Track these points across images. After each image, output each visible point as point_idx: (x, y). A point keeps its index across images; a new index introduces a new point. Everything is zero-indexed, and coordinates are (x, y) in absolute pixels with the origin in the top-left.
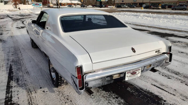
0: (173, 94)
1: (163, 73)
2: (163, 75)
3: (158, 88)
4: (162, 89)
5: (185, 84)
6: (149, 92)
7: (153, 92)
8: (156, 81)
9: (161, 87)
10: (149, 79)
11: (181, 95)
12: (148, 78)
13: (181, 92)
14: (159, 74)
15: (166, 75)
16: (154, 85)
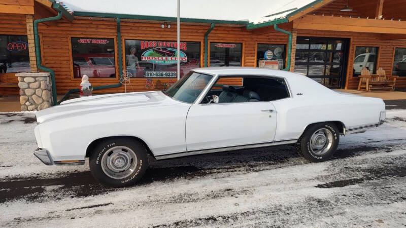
0: (70, 210)
3: (98, 204)
4: (90, 207)
6: (100, 193)
7: (96, 196)
8: (113, 211)
9: (96, 209)
10: (127, 207)
11: (59, 217)
12: (133, 208)
13: (62, 221)
16: (107, 204)
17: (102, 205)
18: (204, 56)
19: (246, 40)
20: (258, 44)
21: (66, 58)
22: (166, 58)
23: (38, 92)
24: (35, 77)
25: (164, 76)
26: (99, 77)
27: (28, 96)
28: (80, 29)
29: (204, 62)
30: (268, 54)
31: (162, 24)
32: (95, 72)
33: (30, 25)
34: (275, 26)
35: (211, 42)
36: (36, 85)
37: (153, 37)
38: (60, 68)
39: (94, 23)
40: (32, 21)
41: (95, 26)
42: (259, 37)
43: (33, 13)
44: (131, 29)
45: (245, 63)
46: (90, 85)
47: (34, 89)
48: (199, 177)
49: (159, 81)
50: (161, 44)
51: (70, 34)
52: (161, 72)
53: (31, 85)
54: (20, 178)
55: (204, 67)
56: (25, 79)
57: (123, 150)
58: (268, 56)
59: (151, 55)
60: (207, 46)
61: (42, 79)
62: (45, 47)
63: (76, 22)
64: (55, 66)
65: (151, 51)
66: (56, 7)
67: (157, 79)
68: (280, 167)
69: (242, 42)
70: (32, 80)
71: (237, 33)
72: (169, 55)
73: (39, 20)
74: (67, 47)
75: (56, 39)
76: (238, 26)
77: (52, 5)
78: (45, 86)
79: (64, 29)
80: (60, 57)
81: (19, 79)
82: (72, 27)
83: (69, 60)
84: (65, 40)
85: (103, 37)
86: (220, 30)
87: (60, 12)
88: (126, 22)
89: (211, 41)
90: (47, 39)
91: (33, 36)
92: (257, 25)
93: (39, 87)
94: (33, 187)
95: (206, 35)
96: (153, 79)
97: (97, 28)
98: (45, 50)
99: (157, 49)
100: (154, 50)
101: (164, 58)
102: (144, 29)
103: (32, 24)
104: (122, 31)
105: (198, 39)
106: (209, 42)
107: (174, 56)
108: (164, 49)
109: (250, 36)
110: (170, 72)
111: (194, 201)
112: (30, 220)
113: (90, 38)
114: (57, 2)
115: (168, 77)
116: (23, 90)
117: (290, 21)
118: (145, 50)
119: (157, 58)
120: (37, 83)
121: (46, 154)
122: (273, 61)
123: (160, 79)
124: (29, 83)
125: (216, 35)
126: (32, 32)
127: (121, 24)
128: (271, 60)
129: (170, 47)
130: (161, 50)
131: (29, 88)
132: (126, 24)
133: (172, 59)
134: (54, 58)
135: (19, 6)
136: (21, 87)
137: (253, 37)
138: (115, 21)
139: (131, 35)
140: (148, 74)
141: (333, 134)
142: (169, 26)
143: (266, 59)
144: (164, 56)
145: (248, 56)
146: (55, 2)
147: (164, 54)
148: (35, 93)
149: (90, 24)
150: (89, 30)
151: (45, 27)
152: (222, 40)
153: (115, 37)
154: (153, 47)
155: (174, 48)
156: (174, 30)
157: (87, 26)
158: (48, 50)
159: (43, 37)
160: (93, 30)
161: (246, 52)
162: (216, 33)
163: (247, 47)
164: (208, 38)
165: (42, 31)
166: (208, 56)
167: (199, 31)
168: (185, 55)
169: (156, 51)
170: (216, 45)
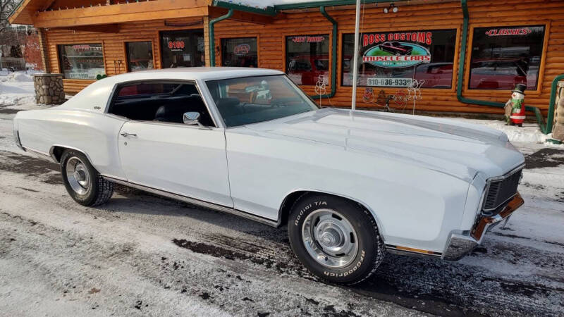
18: (459, 53)
19: (551, 17)
21: (280, 61)
22: (397, 59)
25: (394, 85)
28: (294, 25)
29: (458, 64)
31: (384, 8)
35: (475, 29)
37: (380, 28)
39: (309, 16)
40: (208, 22)
41: (309, 20)
44: (351, 19)
45: (546, 63)
49: (383, 92)
50: (391, 37)
51: (284, 33)
52: (388, 79)
59: (377, 54)
62: (262, 49)
63: (292, 17)
65: (377, 48)
67: (380, 89)
69: (544, 23)
72: (402, 54)
73: (213, 21)
74: (280, 48)
75: (272, 40)
77: (213, 3)
79: (281, 26)
82: (287, 24)
83: (282, 64)
84: (279, 40)
85: (316, 33)
86: (495, 6)
87: (229, 9)
89: (477, 26)
90: (263, 40)
95: (466, 16)
96: (374, 89)
97: (312, 22)
98: (261, 53)
99: (387, 44)
100: (380, 47)
101: (394, 58)
103: (208, 26)
104: (340, 23)
105: (452, 24)
106: (471, 29)
107: (410, 54)
108: (395, 44)
110: (403, 79)
113: (304, 36)
115: (399, 85)
118: (370, 47)
119: (384, 58)
123: (384, 89)
125: (488, 15)
129: (405, 41)
130: (392, 47)
132: (345, 13)
133: (406, 59)
134: (269, 62)
135: (197, 9)
139: (350, 27)
140: (370, 81)
142: (395, 10)
144: (395, 55)
145: (555, 50)
147: (394, 52)
149: (304, 17)
150: (303, 25)
151: (262, 27)
152: (498, 22)
153: (331, 32)
154: (380, 43)
155: (410, 41)
156: (409, 14)
157: (301, 20)
158: (264, 53)
159: (260, 38)
160: (307, 25)
161: (552, 42)
162: (488, 12)
163: (556, 32)
164: (471, 21)
165: (261, 32)
166: (466, 53)
167: (456, 11)
168: (429, 52)
169: (384, 48)
170: (487, 33)
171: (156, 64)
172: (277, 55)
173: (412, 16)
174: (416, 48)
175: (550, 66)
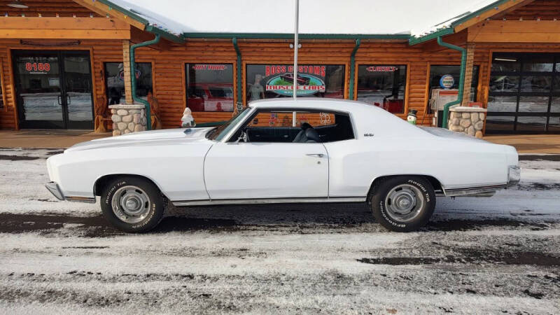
1: (91, 278)
2: (90, 275)
3: (95, 246)
4: (85, 248)
5: (33, 274)
6: (108, 236)
7: (101, 238)
8: (102, 254)
9: (89, 250)
10: (118, 253)
12: (123, 254)
13: (49, 256)
14: (99, 274)
15: (83, 278)
16: (103, 248)
17: (97, 248)
18: (348, 84)
19: (411, 59)
20: (431, 65)
21: (178, 88)
22: (297, 88)
23: (131, 126)
24: (128, 110)
26: (223, 111)
27: (121, 131)
28: (195, 53)
29: (348, 93)
30: (447, 80)
31: (290, 43)
32: (219, 106)
33: (126, 53)
34: (439, 39)
35: (359, 65)
36: (128, 118)
37: (281, 61)
38: (172, 99)
39: (211, 45)
40: (128, 47)
41: (212, 49)
42: (434, 55)
43: (129, 38)
44: (254, 51)
45: (409, 93)
46: (192, 119)
47: (126, 122)
48: (225, 233)
49: (287, 117)
50: (291, 68)
53: (124, 118)
54: (54, 214)
55: (348, 98)
56: (118, 112)
57: (137, 191)
58: (447, 82)
59: (279, 83)
60: (354, 70)
61: (134, 111)
62: (157, 75)
63: (192, 44)
64: (167, 97)
65: (278, 78)
66: (149, 30)
67: (285, 115)
68: (339, 232)
69: (405, 63)
70: (125, 112)
71: (400, 50)
72: (302, 84)
73: (135, 45)
74: (178, 75)
75: (170, 66)
76: (397, 41)
77: (145, 28)
78: (138, 120)
79: (177, 53)
80: (173, 86)
81: (112, 111)
82: (186, 51)
83: (182, 91)
84: (178, 66)
85: (218, 62)
86: (373, 48)
87: (157, 35)
88: (248, 43)
89: (360, 63)
90: (159, 66)
91: (129, 63)
92: (419, 38)
93: (132, 121)
94: (55, 224)
95: (353, 55)
96: (278, 114)
97: (215, 51)
99: (287, 75)
100: (282, 77)
102: (269, 50)
103: (128, 51)
104: (243, 54)
105: (341, 61)
106: (357, 65)
107: (308, 84)
109: (418, 55)
111: (193, 256)
112: (25, 252)
113: (207, 63)
114: (151, 24)
116: (116, 125)
117: (457, 31)
118: (272, 77)
119: (285, 87)
120: (130, 116)
121: (55, 187)
122: (453, 90)
124: (122, 116)
125: (368, 55)
126: (128, 59)
127: (239, 45)
128: (451, 88)
129: (303, 73)
130: (292, 77)
131: (122, 121)
132: (248, 45)
133: (304, 88)
134: (166, 88)
135: (115, 31)
136: (114, 121)
137: (424, 55)
138: (231, 42)
139: (253, 58)
141: (424, 194)
142: (300, 46)
143: (443, 88)
145: (415, 83)
146: (148, 24)
148: (127, 128)
149: (206, 46)
150: (205, 54)
151: (157, 52)
152: (375, 61)
153: (234, 62)
154: (281, 73)
155: (308, 73)
156: (308, 50)
157: (203, 49)
158: (160, 79)
159: (156, 63)
160: (209, 54)
161: (412, 77)
162: (367, 52)
163: (414, 70)
164: (356, 59)
165: (154, 57)
166: (354, 84)
167: (344, 51)
168: (323, 83)
169: (285, 78)
170: (367, 69)
171: (6, 89)
172: (177, 82)
173: (309, 52)
174: (313, 80)
175: (412, 95)
